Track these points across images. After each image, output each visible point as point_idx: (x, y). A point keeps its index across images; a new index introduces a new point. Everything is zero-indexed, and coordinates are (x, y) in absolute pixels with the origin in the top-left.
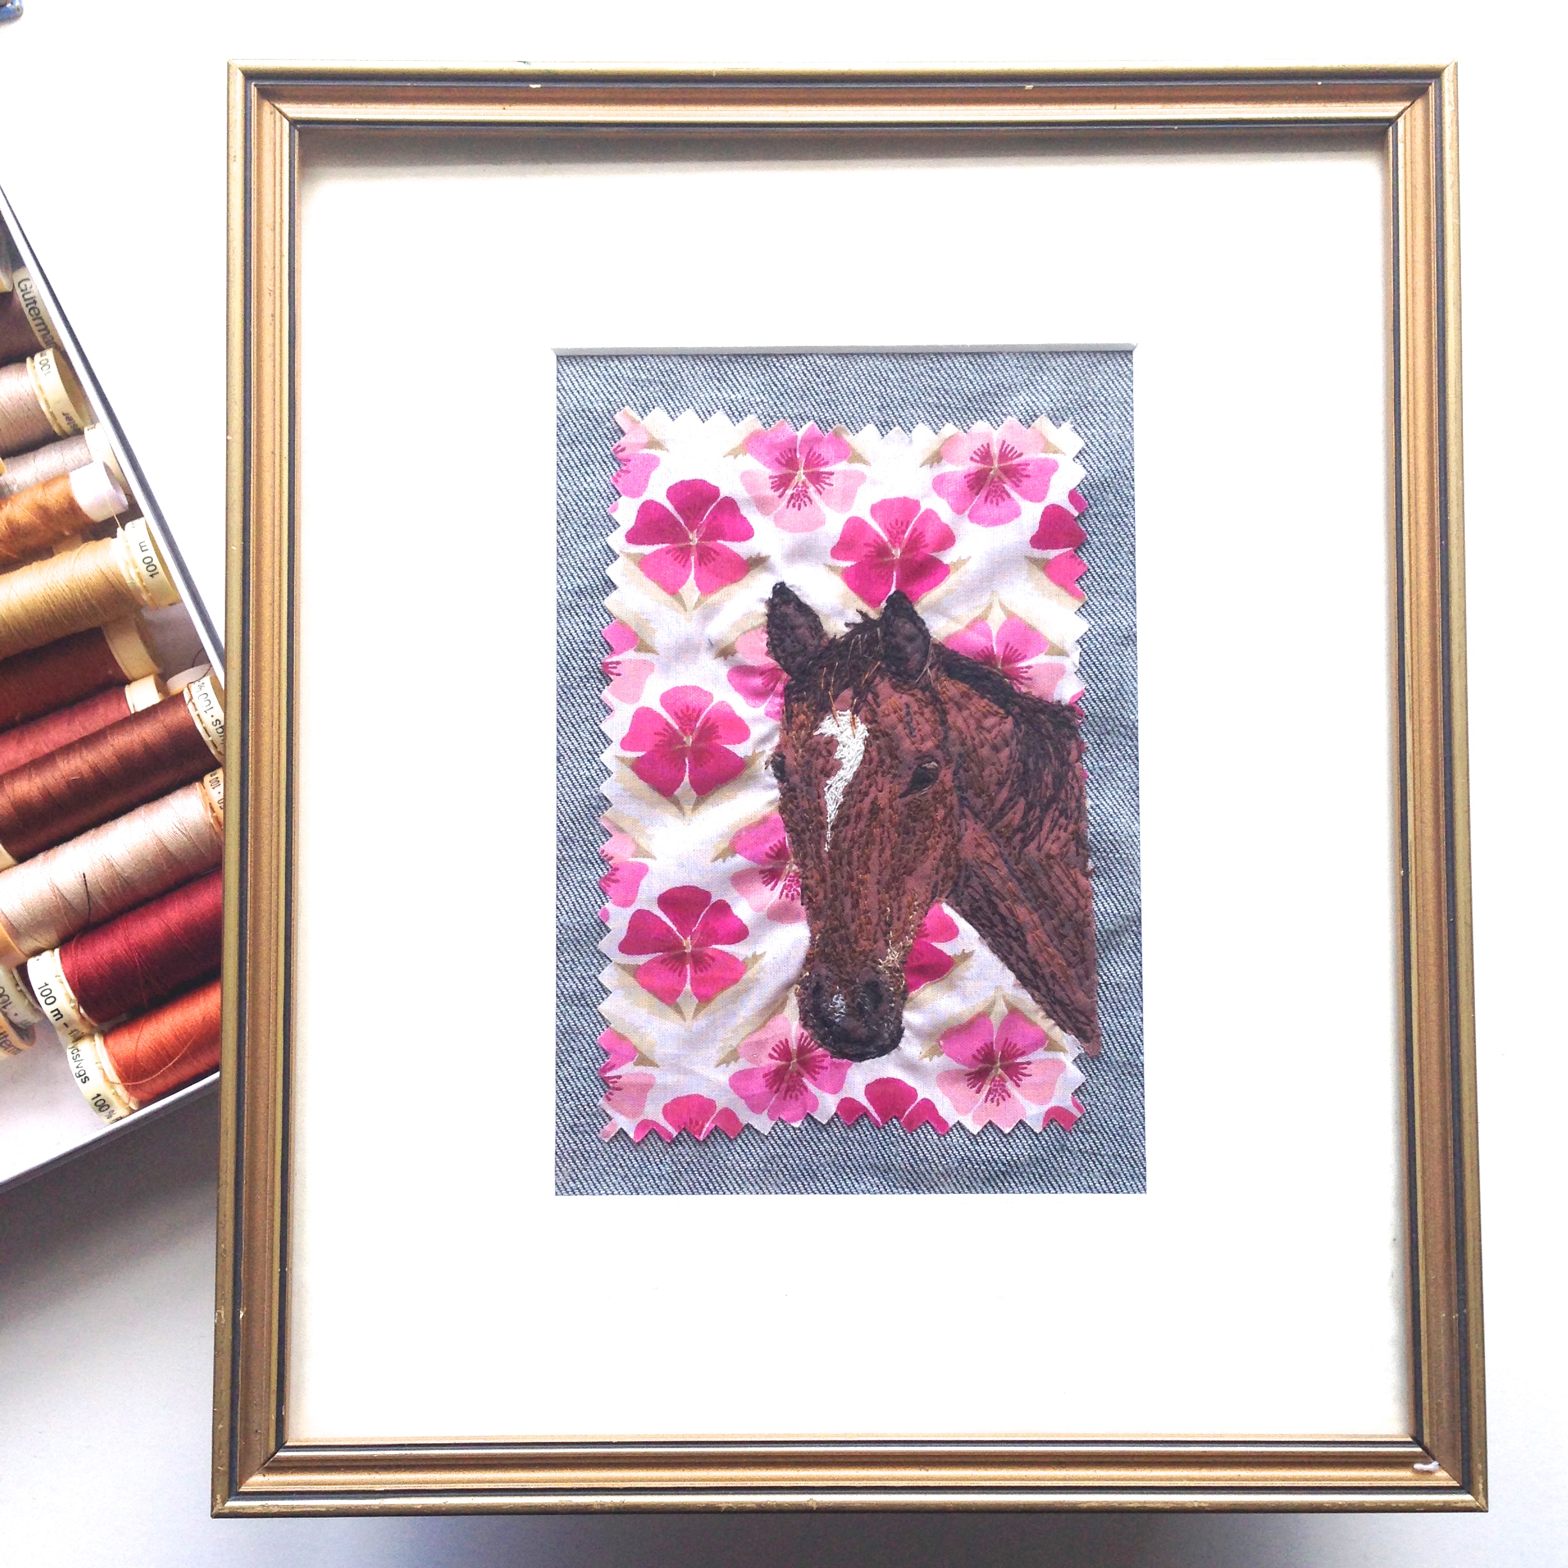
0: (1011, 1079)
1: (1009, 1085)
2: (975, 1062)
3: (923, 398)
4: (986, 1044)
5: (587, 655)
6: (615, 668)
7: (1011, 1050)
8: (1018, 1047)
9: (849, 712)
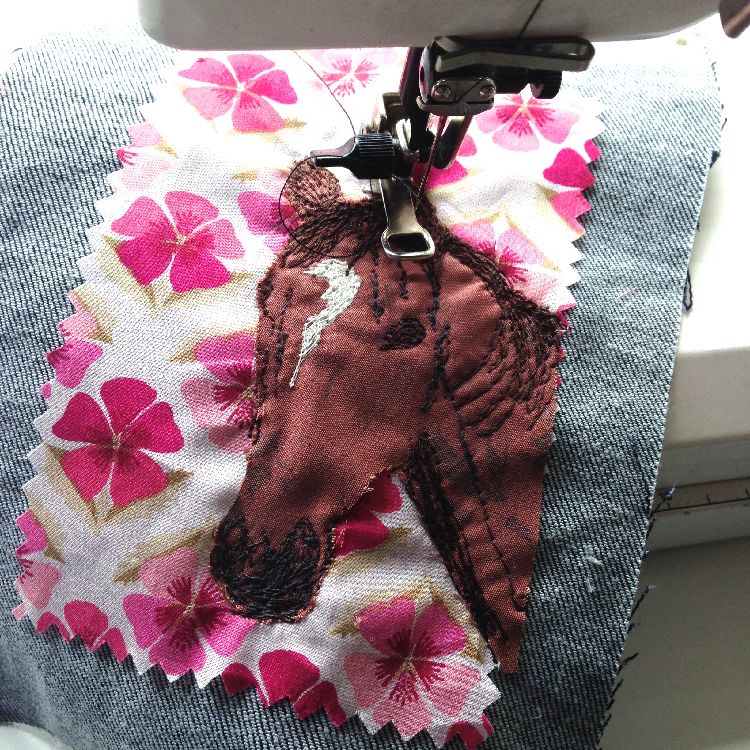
0: (422, 678)
1: (419, 685)
2: (388, 648)
5: (106, 145)
6: (130, 158)
7: (428, 646)
8: (435, 645)
9: (345, 262)
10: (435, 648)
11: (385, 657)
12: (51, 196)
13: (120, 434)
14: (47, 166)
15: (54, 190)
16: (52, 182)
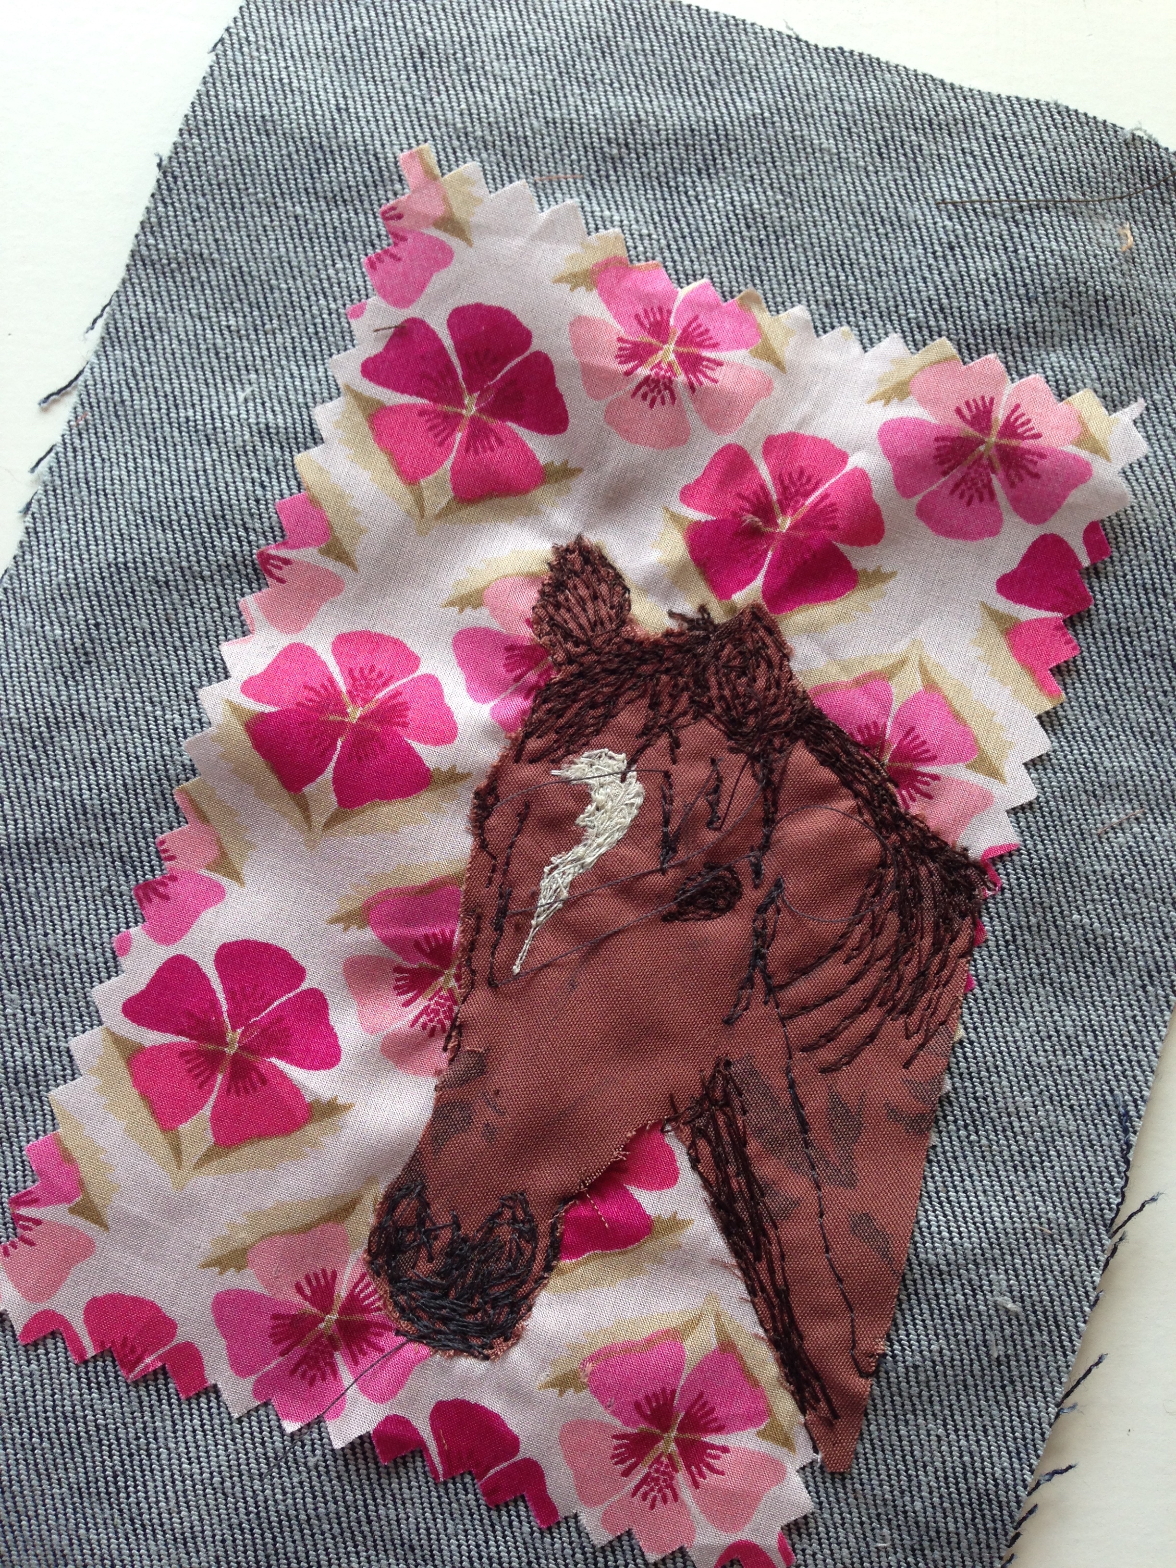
0: (688, 1468)
1: (681, 1479)
2: (636, 1417)
3: (902, 307)
4: (664, 1390)
5: (242, 533)
6: (280, 568)
7: (702, 1417)
8: (715, 1415)
9: (623, 755)
10: (715, 1420)
11: (630, 1430)
12: (148, 615)
13: (239, 1031)
14: (144, 563)
15: (154, 605)
16: (151, 592)
